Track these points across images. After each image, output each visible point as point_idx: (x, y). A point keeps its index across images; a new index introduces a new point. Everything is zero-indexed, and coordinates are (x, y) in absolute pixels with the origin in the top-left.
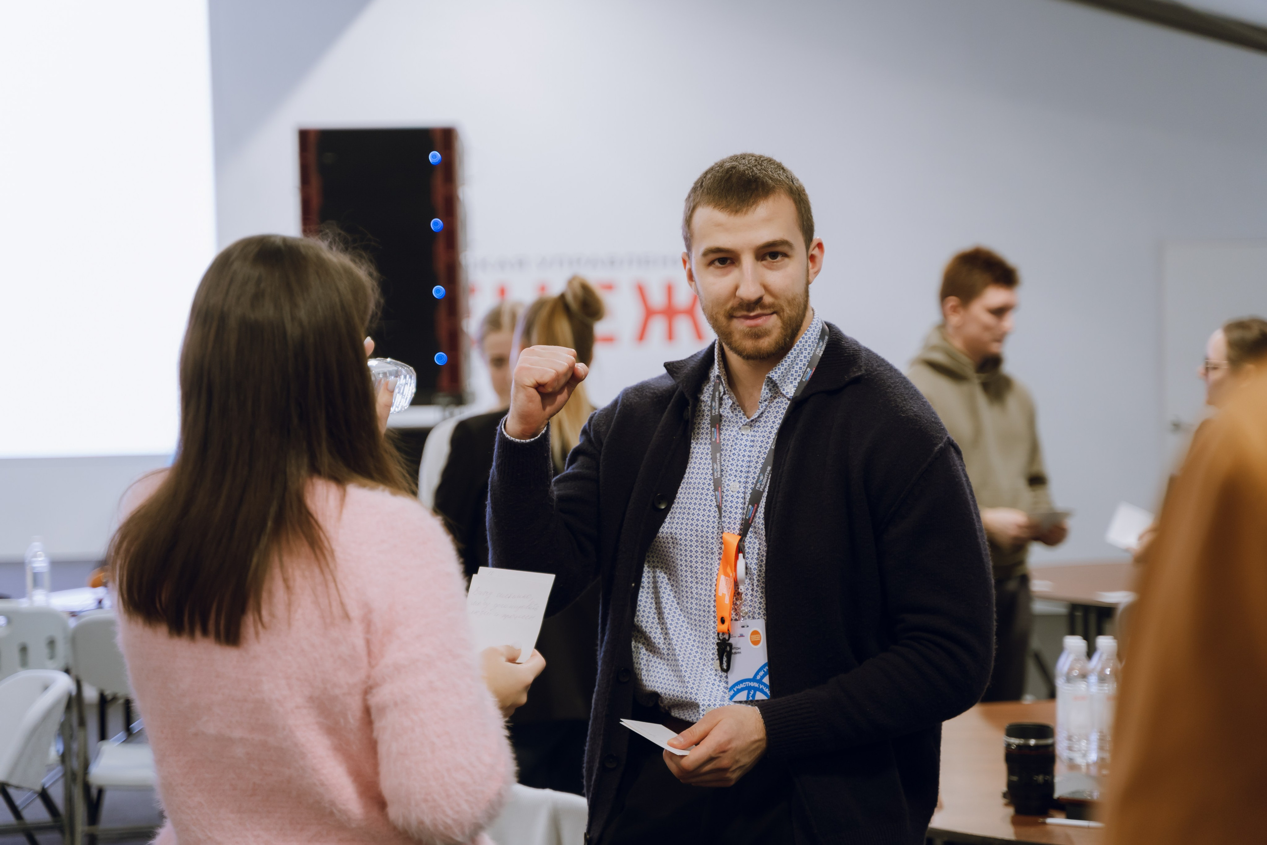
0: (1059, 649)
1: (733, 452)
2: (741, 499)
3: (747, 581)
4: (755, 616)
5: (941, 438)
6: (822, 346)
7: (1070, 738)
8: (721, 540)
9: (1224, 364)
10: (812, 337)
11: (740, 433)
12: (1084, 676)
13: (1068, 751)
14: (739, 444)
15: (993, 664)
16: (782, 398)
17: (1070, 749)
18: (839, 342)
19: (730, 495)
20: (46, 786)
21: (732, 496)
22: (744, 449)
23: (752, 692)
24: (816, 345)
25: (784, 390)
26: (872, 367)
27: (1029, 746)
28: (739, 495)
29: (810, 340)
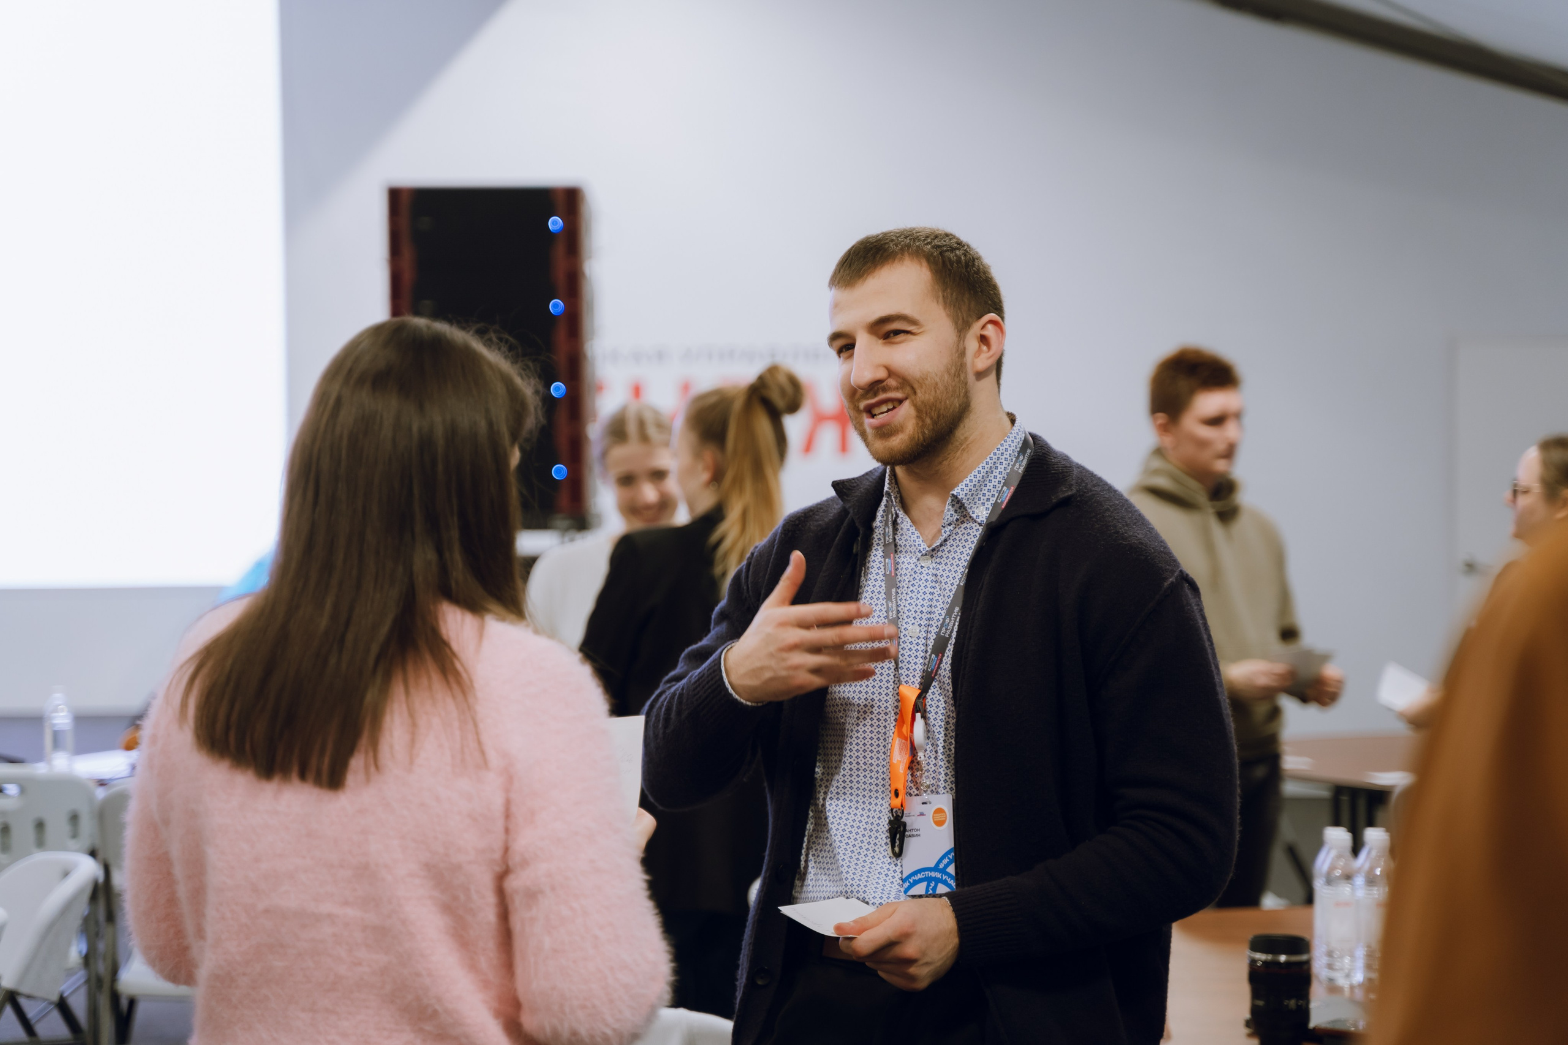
0: (1318, 843)
1: (912, 588)
2: (922, 646)
3: (929, 748)
4: (939, 790)
5: (1173, 572)
6: (1023, 460)
7: (1330, 954)
8: (897, 697)
9: (1537, 488)
10: (1009, 449)
11: (919, 566)
12: (1348, 877)
13: (1327, 970)
14: (918, 578)
15: (1236, 850)
16: (971, 523)
17: (1330, 967)
18: (1045, 457)
19: (908, 642)
20: (65, 995)
21: (911, 643)
22: (924, 585)
23: (932, 885)
24: (1014, 459)
25: (973, 512)
26: (1086, 487)
27: (1279, 963)
28: (919, 641)
29: (1007, 452)
